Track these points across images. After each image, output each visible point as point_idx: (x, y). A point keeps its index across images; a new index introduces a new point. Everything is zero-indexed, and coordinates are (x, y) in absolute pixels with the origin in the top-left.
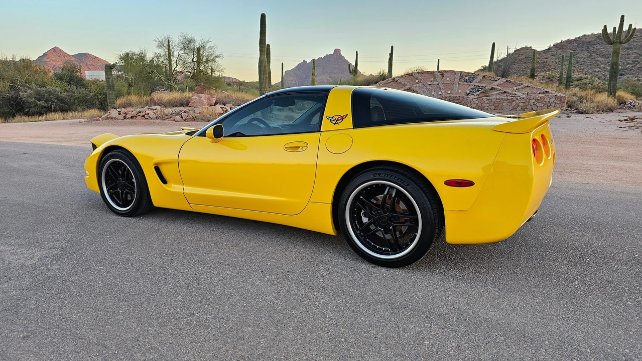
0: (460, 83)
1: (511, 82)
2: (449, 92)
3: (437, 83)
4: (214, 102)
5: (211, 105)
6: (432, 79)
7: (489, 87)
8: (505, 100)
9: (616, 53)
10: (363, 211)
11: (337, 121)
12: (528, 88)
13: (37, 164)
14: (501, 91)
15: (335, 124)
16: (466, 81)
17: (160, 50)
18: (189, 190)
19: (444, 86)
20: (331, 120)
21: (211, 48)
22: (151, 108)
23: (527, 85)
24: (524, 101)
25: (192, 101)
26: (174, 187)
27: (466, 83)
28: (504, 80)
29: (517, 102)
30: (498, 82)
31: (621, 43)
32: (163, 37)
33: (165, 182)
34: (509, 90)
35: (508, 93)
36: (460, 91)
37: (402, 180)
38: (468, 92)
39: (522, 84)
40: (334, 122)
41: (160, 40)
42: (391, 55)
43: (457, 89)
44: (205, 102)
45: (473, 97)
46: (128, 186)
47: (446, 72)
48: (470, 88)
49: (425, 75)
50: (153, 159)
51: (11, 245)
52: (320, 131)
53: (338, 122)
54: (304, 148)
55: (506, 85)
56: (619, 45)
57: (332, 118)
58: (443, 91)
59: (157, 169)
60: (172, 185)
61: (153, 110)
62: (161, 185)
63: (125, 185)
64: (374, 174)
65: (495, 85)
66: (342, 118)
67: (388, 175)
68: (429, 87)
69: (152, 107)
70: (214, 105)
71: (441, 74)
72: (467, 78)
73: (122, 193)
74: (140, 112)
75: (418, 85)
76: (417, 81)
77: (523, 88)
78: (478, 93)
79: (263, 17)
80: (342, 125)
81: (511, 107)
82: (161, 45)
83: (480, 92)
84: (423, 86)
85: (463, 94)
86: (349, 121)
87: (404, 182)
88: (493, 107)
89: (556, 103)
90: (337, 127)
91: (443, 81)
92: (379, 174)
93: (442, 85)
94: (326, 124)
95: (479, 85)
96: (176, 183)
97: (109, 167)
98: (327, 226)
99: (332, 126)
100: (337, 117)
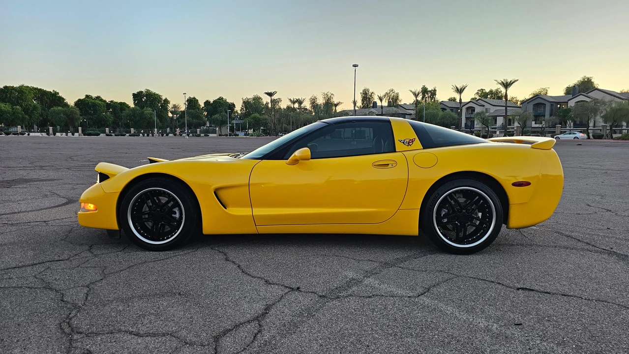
11: (408, 143)
15: (408, 145)
18: (258, 212)
20: (403, 142)
33: (224, 206)
50: (213, 184)
52: (395, 151)
53: (410, 144)
54: (394, 165)
59: (216, 194)
60: (235, 209)
62: (224, 210)
66: (413, 141)
80: (413, 146)
86: (417, 144)
90: (409, 148)
94: (399, 146)
96: (242, 206)
98: (413, 229)
99: (406, 148)
100: (408, 141)
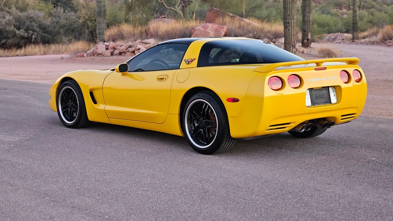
4: (223, 34)
11: (189, 63)
15: (188, 64)
18: (109, 108)
22: (143, 41)
25: (195, 33)
26: (101, 106)
33: (95, 102)
37: (209, 99)
44: (212, 33)
46: (74, 106)
53: (190, 63)
54: (166, 79)
57: (187, 60)
59: (91, 94)
60: (100, 105)
61: (146, 43)
62: (93, 105)
63: (73, 105)
64: (197, 95)
66: (192, 60)
67: (204, 95)
69: (146, 41)
73: (70, 111)
74: (130, 47)
87: (211, 100)
92: (199, 95)
94: (183, 64)
97: (63, 92)
98: (177, 130)
99: (186, 66)
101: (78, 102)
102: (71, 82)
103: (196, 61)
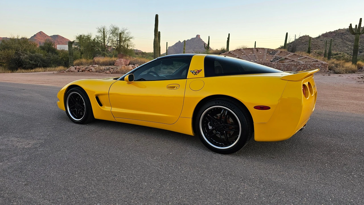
0: (267, 55)
1: (296, 55)
2: (261, 60)
3: (254, 55)
4: (128, 63)
5: (126, 65)
6: (251, 53)
7: (283, 58)
8: (293, 65)
9: (357, 40)
10: (209, 123)
11: (196, 73)
12: (306, 59)
13: (30, 95)
14: (291, 60)
15: (195, 74)
16: (271, 54)
17: (99, 34)
18: (114, 110)
19: (258, 57)
20: (192, 72)
21: (127, 33)
23: (305, 57)
24: (303, 66)
25: (116, 63)
26: (106, 108)
27: (271, 55)
28: (292, 54)
29: (300, 66)
30: (289, 55)
31: (360, 34)
32: (101, 27)
33: (101, 105)
34: (295, 60)
35: (295, 61)
36: (267, 60)
38: (272, 60)
39: (303, 56)
40: (194, 74)
41: (100, 28)
42: (228, 38)
43: (265, 58)
44: (123, 63)
45: (275, 63)
46: (81, 107)
47: (259, 48)
48: (273, 58)
49: (247, 50)
50: (95, 92)
51: (17, 137)
52: (186, 78)
53: (197, 73)
54: (178, 88)
55: (293, 57)
56: (359, 35)
57: (193, 71)
58: (258, 59)
59: (97, 98)
60: (105, 107)
61: (94, 67)
62: (99, 107)
64: (215, 102)
65: (287, 56)
66: (199, 71)
67: (223, 103)
68: (249, 57)
70: (129, 65)
71: (257, 50)
72: (271, 52)
73: (78, 111)
74: (87, 68)
75: (243, 56)
76: (243, 54)
77: (303, 59)
78: (277, 61)
79: (157, 16)
80: (199, 75)
81: (296, 69)
82: (100, 31)
83: (278, 60)
84: (246, 56)
85: (269, 62)
87: (232, 107)
88: (286, 69)
89: (322, 67)
90: (196, 76)
91: (257, 54)
92: (218, 102)
93: (257, 56)
94: (190, 75)
95: (278, 56)
96: (107, 106)
97: (71, 96)
98: (189, 131)
99: (193, 76)
100: (196, 71)
101: (84, 104)
102: (78, 89)
103: (203, 72)
